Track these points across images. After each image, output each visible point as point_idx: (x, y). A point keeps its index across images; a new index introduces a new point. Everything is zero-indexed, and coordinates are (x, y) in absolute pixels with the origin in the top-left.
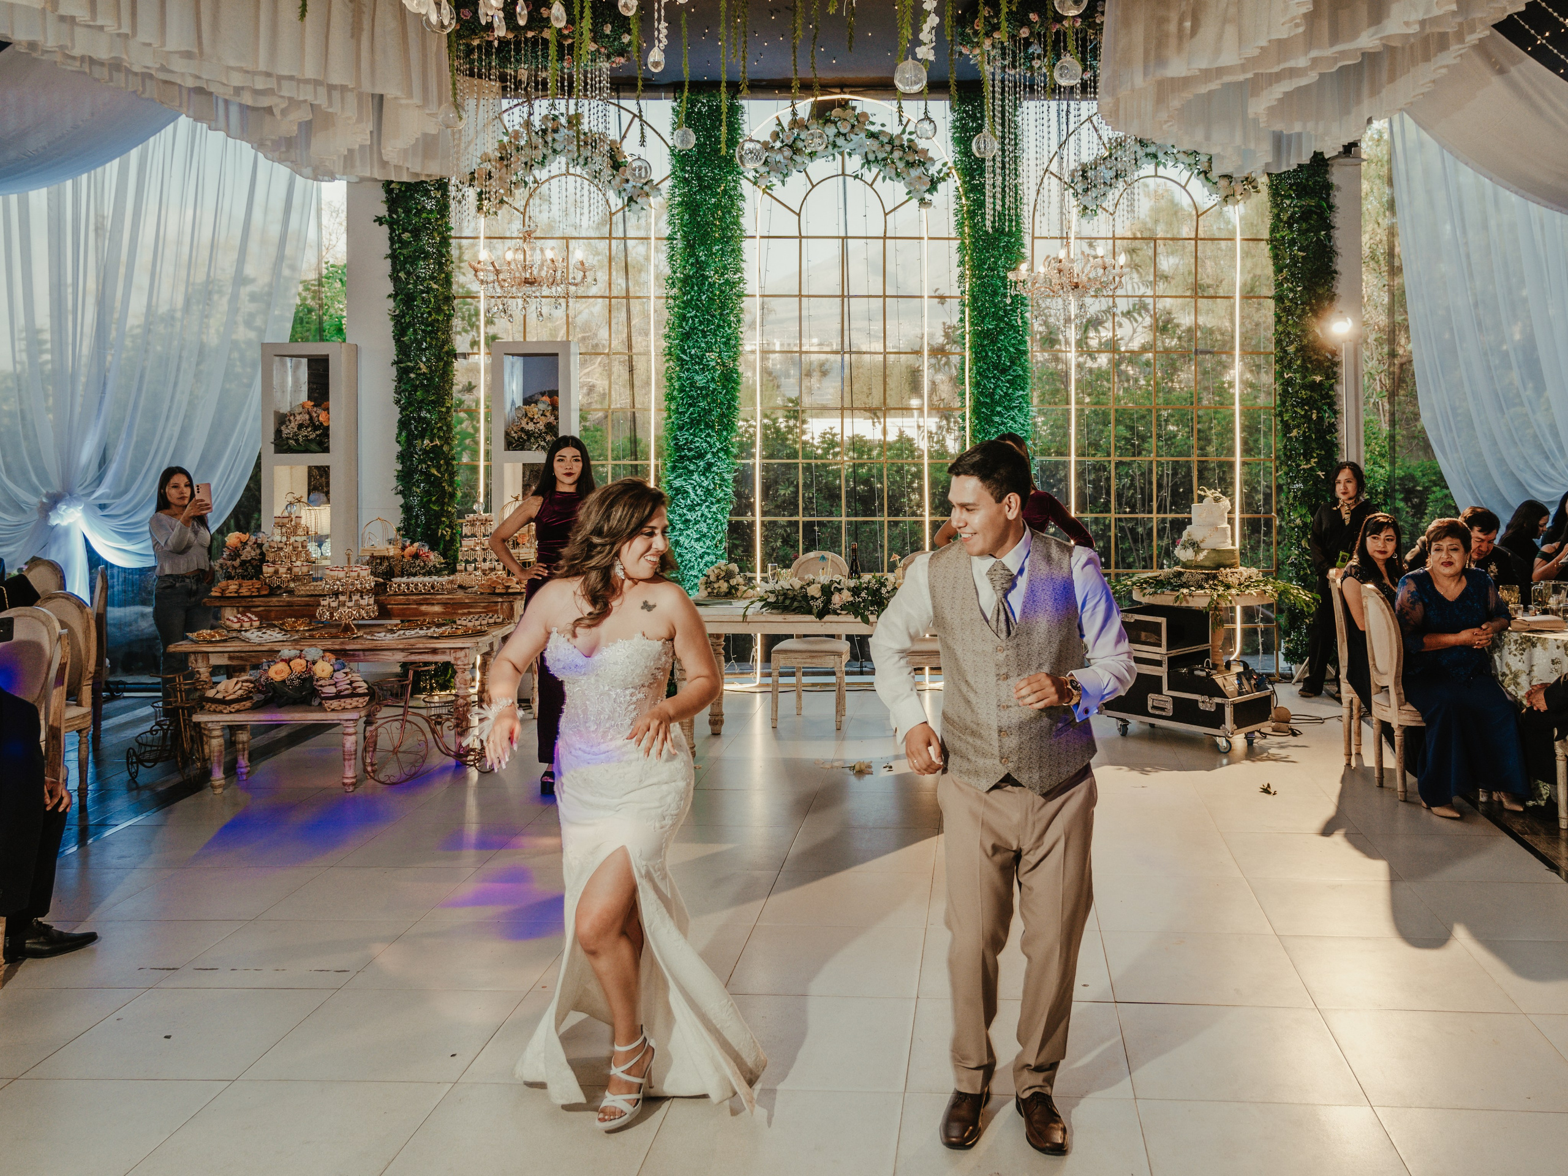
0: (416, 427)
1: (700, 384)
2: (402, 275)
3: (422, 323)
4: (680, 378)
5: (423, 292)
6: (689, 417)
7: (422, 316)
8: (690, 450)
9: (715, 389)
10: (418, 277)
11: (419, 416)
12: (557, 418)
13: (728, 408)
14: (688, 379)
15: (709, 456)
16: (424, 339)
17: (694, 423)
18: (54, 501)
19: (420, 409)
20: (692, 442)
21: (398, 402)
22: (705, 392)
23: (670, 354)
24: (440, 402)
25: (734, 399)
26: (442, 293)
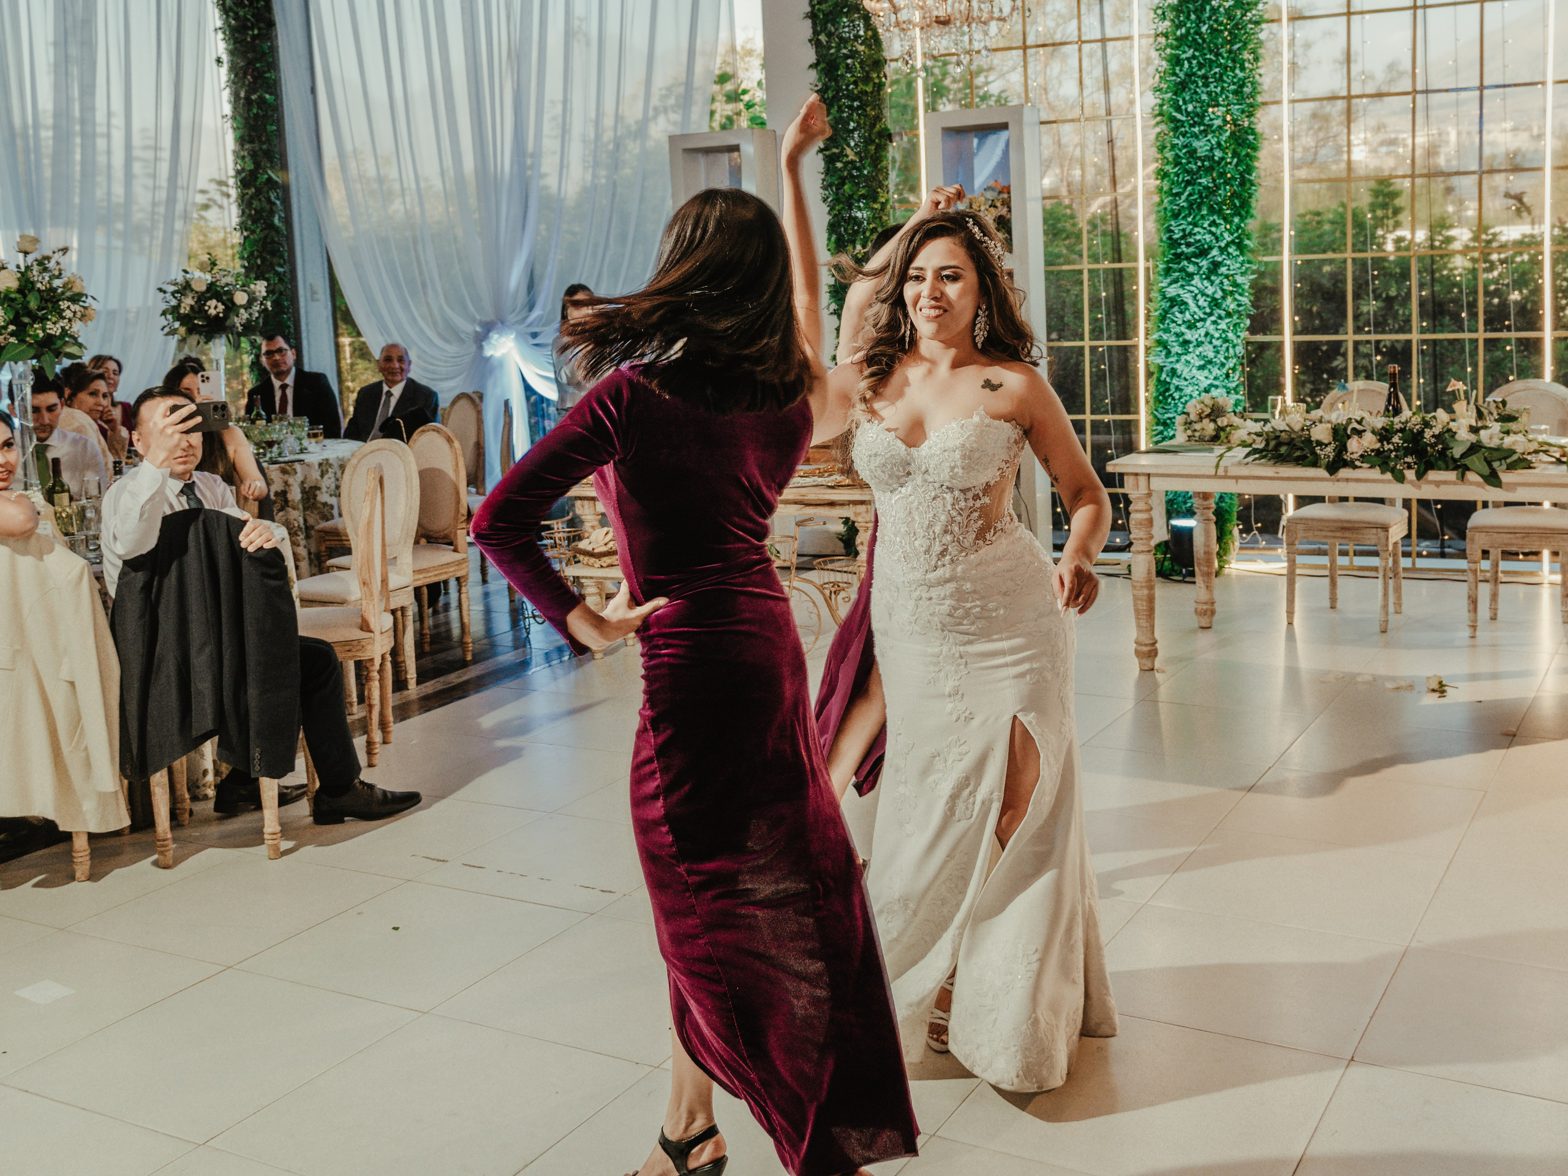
0: (846, 230)
1: (1201, 153)
2: (823, 38)
3: (847, 97)
4: (1173, 146)
5: (847, 57)
6: (1187, 200)
7: (847, 89)
8: (1188, 245)
9: (1222, 159)
10: (841, 39)
11: (850, 216)
12: (1010, 211)
13: (1242, 184)
14: (1185, 146)
15: (1215, 252)
16: (851, 119)
17: (1193, 206)
18: (488, 328)
19: (850, 208)
20: (1191, 234)
21: (825, 200)
22: (1212, 165)
23: (1161, 114)
24: (873, 196)
25: (1249, 170)
26: (870, 56)
